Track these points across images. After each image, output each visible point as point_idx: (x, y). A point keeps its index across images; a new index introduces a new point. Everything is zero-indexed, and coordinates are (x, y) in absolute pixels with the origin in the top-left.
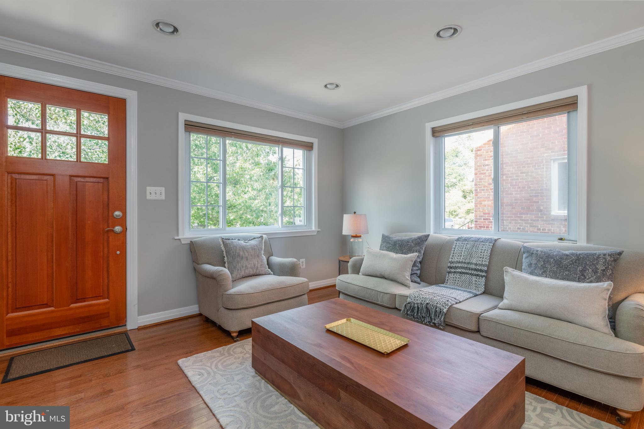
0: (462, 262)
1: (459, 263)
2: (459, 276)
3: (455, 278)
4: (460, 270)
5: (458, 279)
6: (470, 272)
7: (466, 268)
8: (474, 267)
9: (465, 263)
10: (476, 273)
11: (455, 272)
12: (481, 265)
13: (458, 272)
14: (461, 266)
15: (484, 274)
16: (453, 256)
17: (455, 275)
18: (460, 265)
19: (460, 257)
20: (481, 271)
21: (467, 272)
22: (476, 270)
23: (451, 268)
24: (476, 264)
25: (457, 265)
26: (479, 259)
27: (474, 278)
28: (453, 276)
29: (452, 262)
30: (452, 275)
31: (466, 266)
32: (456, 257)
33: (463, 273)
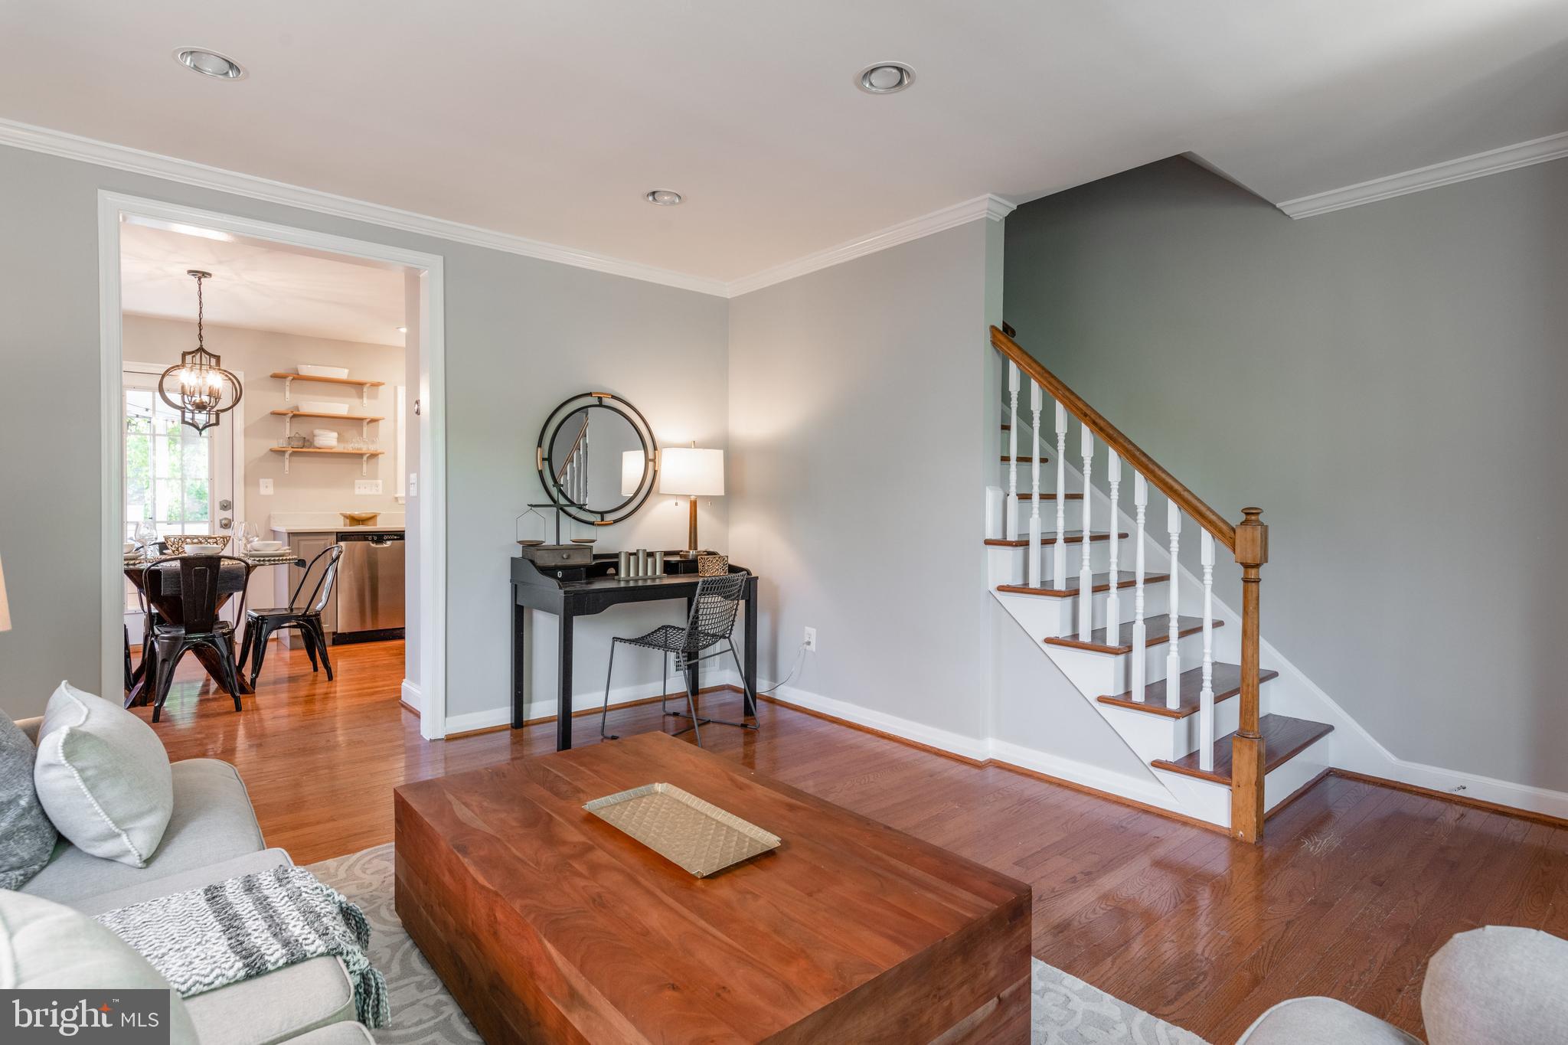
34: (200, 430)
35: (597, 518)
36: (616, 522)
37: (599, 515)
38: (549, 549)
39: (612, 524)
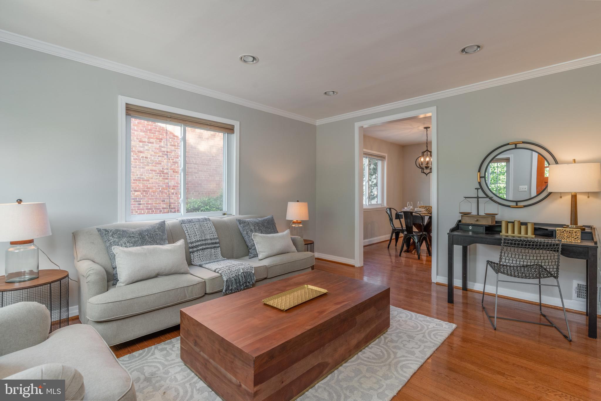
0: (200, 241)
1: (198, 242)
2: (201, 253)
3: (199, 255)
4: (201, 248)
5: (202, 255)
6: (209, 246)
7: (205, 244)
8: (210, 241)
9: (203, 240)
10: (213, 246)
11: (197, 250)
12: (214, 239)
13: (200, 249)
14: (201, 244)
15: (218, 245)
16: (190, 238)
17: (198, 253)
18: (199, 243)
19: (196, 237)
20: (216, 243)
21: (207, 247)
22: (212, 243)
23: (192, 248)
24: (211, 239)
25: (197, 244)
26: (211, 235)
27: (213, 250)
28: (197, 254)
29: (192, 243)
30: (195, 254)
31: (204, 242)
32: (193, 238)
33: (205, 249)
34: (427, 175)
35: (514, 204)
36: (525, 206)
37: (515, 203)
38: (473, 216)
39: (523, 207)
